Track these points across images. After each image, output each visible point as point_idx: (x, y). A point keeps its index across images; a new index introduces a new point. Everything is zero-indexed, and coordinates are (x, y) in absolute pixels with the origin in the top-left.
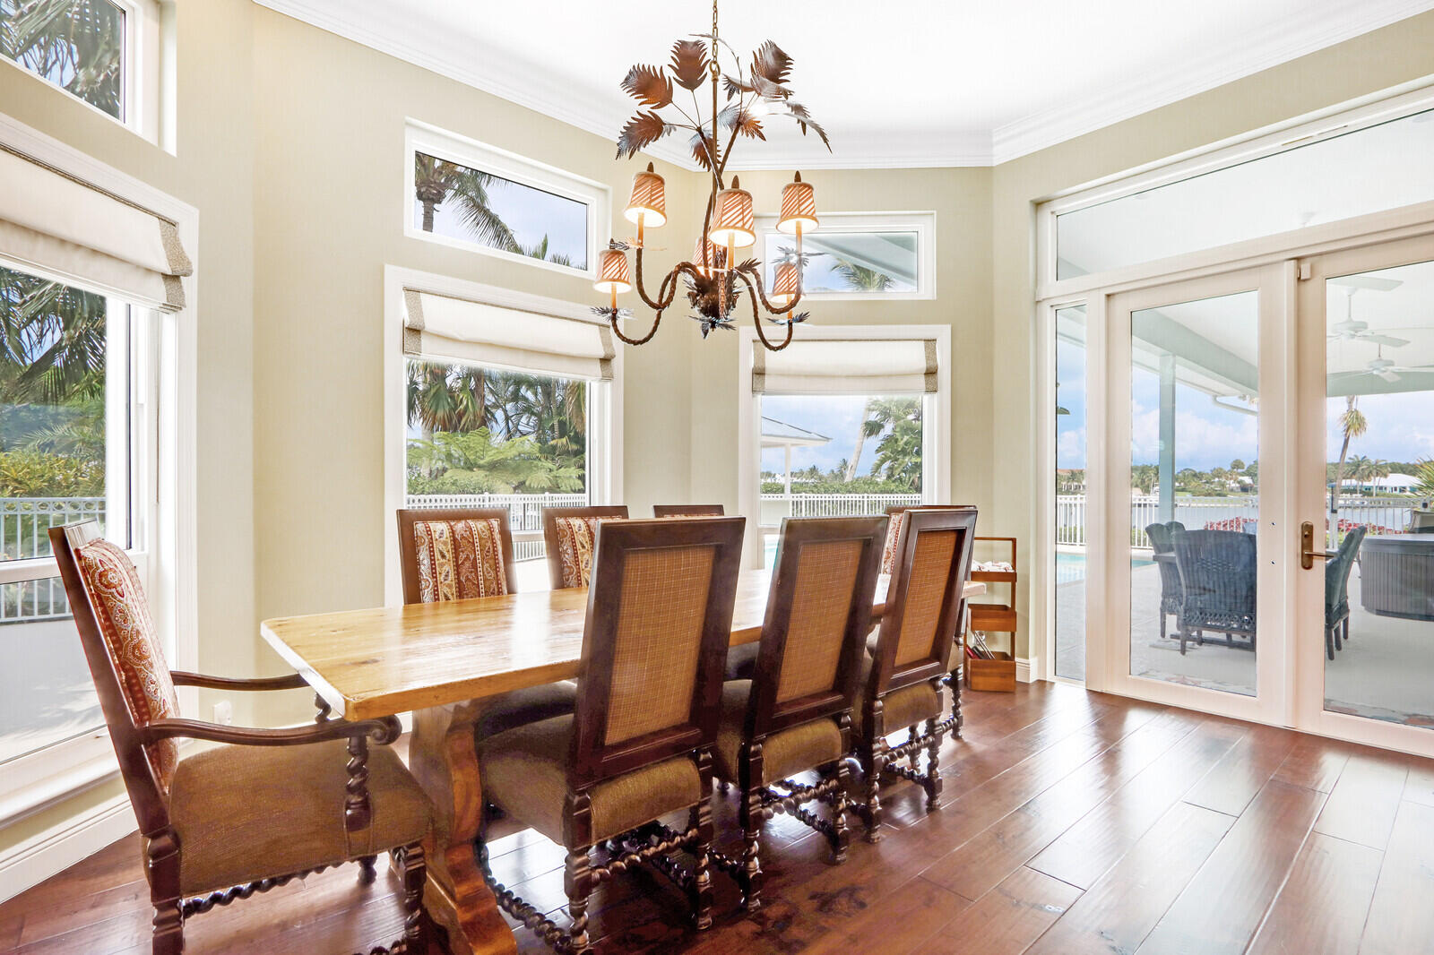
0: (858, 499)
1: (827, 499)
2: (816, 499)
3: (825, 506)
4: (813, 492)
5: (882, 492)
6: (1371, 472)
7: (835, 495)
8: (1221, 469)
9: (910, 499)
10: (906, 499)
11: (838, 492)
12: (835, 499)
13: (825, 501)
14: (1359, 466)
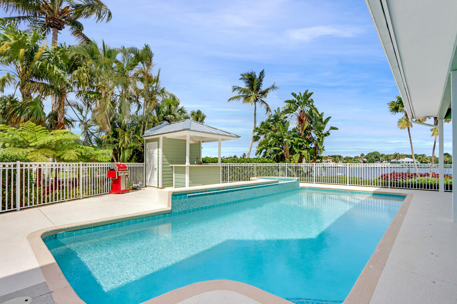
0: (252, 165)
1: (239, 165)
2: (234, 165)
3: (238, 169)
4: (232, 162)
5: (262, 162)
6: (400, 157)
7: (242, 164)
8: (358, 156)
9: (273, 165)
10: (272, 165)
11: (243, 162)
12: (242, 165)
13: (238, 166)
14: (397, 155)
